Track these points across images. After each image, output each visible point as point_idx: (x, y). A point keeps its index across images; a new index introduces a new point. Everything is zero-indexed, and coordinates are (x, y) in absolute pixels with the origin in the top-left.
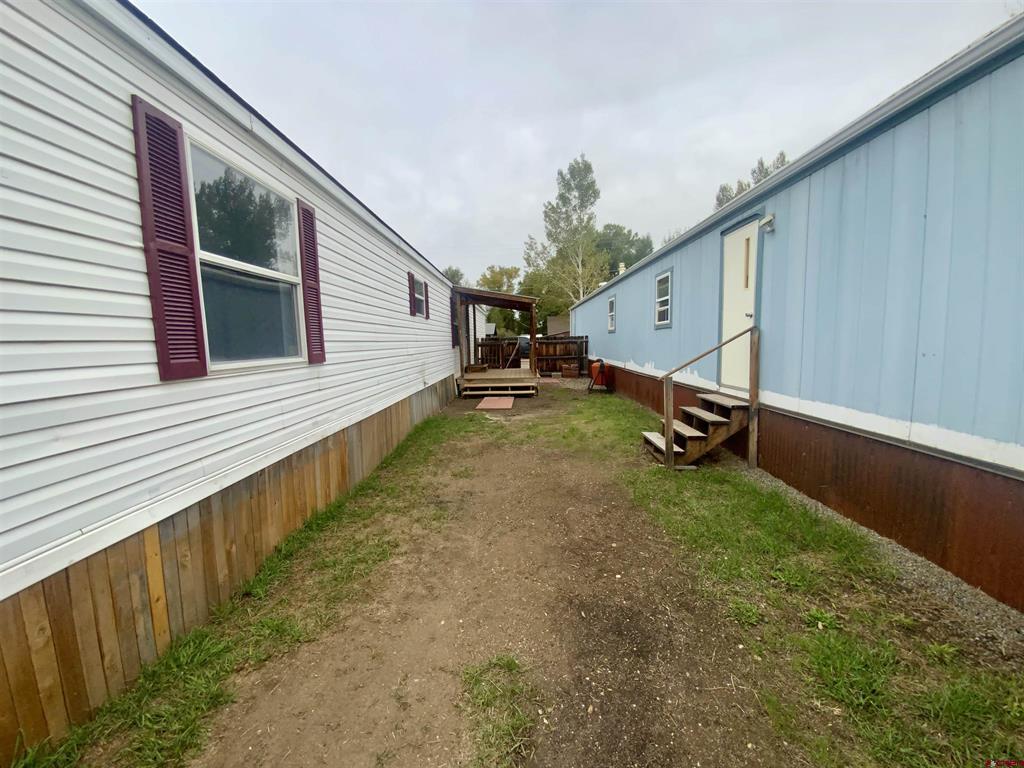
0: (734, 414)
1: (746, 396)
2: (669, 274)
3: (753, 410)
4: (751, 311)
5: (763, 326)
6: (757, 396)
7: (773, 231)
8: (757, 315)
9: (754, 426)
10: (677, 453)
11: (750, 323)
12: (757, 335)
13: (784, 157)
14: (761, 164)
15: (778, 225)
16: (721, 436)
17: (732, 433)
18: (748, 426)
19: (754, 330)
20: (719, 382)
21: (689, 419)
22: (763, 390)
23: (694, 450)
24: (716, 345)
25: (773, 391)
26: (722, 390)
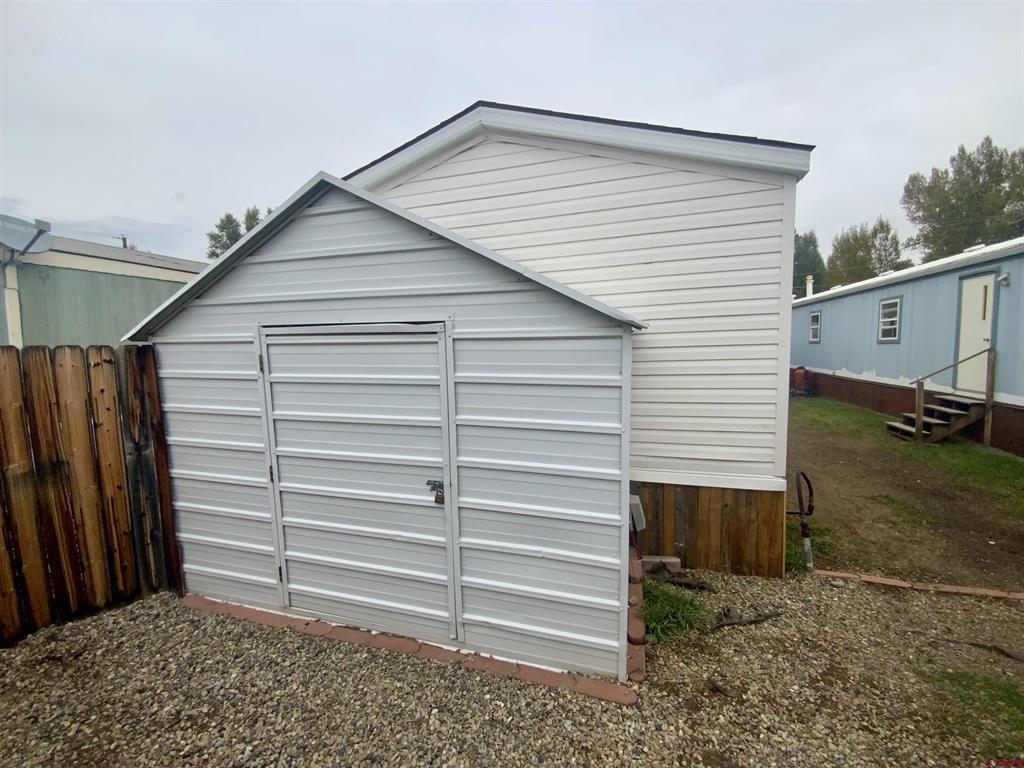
0: (972, 409)
1: (984, 397)
2: (898, 300)
3: (989, 406)
4: (989, 336)
5: (999, 347)
6: (992, 396)
7: (1008, 285)
8: (994, 340)
9: (989, 418)
10: (925, 434)
11: (987, 346)
12: (992, 355)
13: (990, 143)
14: (962, 150)
15: (1012, 281)
16: (961, 424)
17: (970, 422)
18: (983, 418)
19: (992, 351)
20: (954, 386)
21: (929, 413)
22: (998, 392)
23: (938, 433)
24: (952, 363)
25: (1007, 393)
26: (957, 393)
